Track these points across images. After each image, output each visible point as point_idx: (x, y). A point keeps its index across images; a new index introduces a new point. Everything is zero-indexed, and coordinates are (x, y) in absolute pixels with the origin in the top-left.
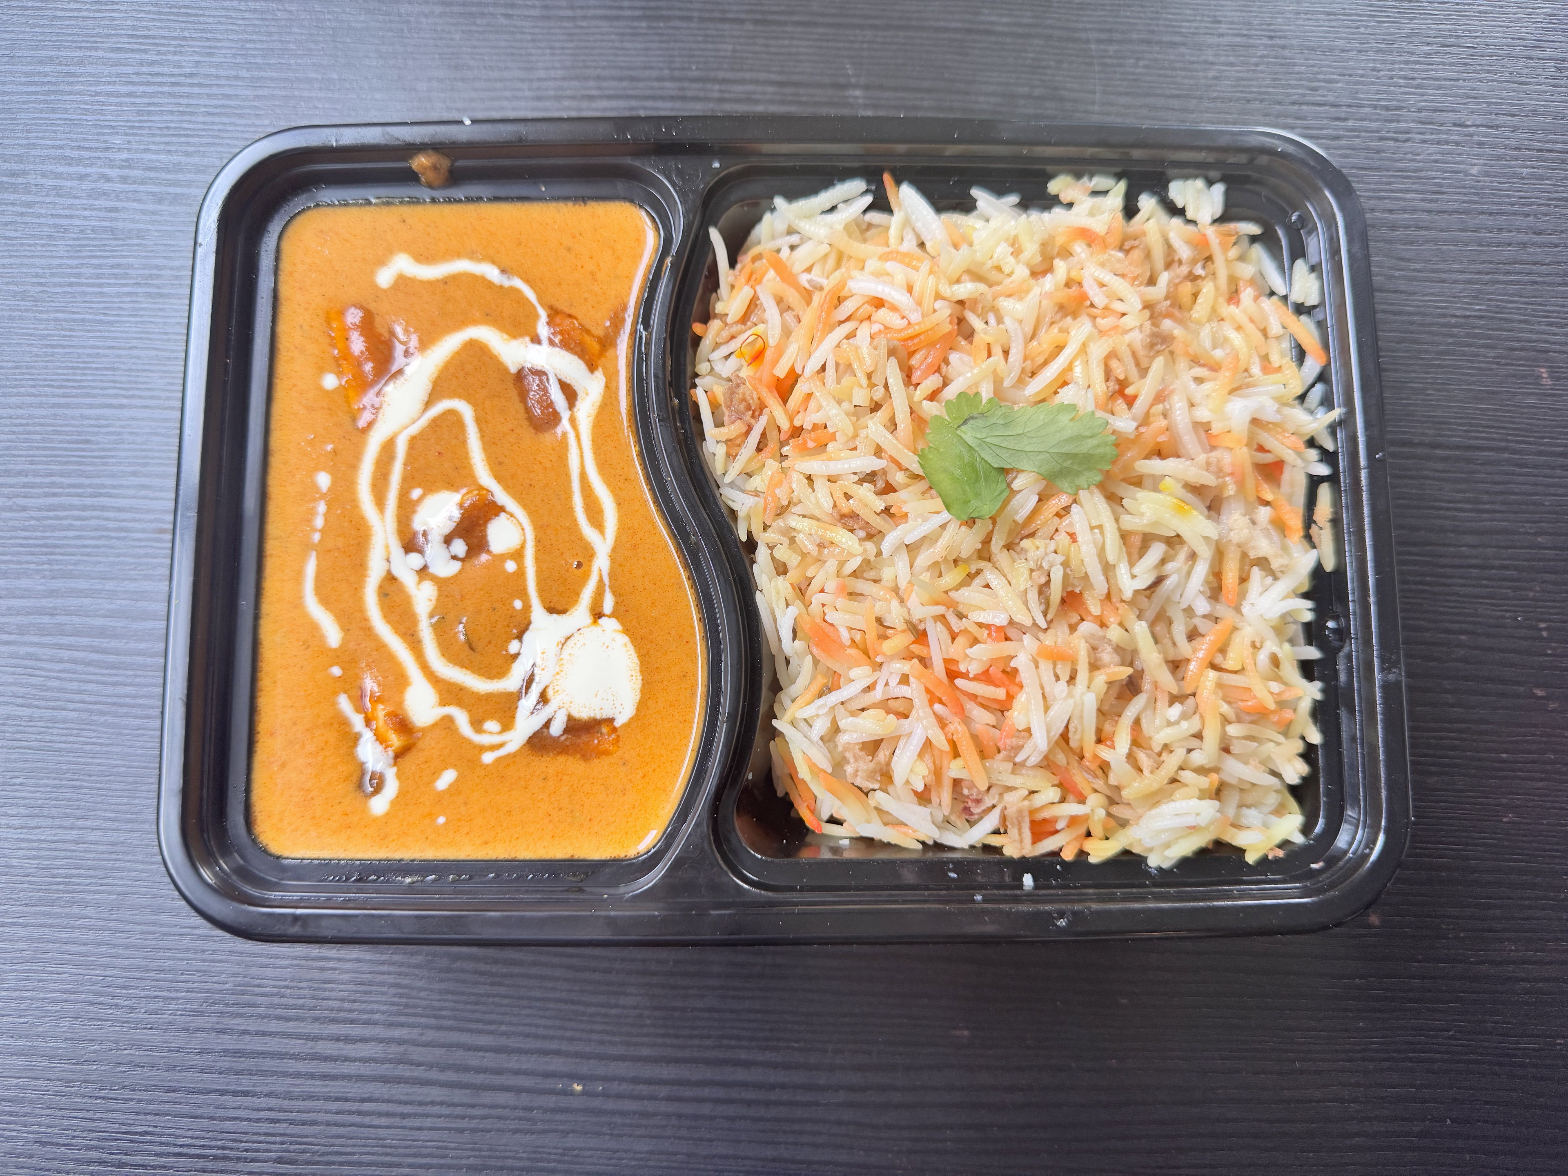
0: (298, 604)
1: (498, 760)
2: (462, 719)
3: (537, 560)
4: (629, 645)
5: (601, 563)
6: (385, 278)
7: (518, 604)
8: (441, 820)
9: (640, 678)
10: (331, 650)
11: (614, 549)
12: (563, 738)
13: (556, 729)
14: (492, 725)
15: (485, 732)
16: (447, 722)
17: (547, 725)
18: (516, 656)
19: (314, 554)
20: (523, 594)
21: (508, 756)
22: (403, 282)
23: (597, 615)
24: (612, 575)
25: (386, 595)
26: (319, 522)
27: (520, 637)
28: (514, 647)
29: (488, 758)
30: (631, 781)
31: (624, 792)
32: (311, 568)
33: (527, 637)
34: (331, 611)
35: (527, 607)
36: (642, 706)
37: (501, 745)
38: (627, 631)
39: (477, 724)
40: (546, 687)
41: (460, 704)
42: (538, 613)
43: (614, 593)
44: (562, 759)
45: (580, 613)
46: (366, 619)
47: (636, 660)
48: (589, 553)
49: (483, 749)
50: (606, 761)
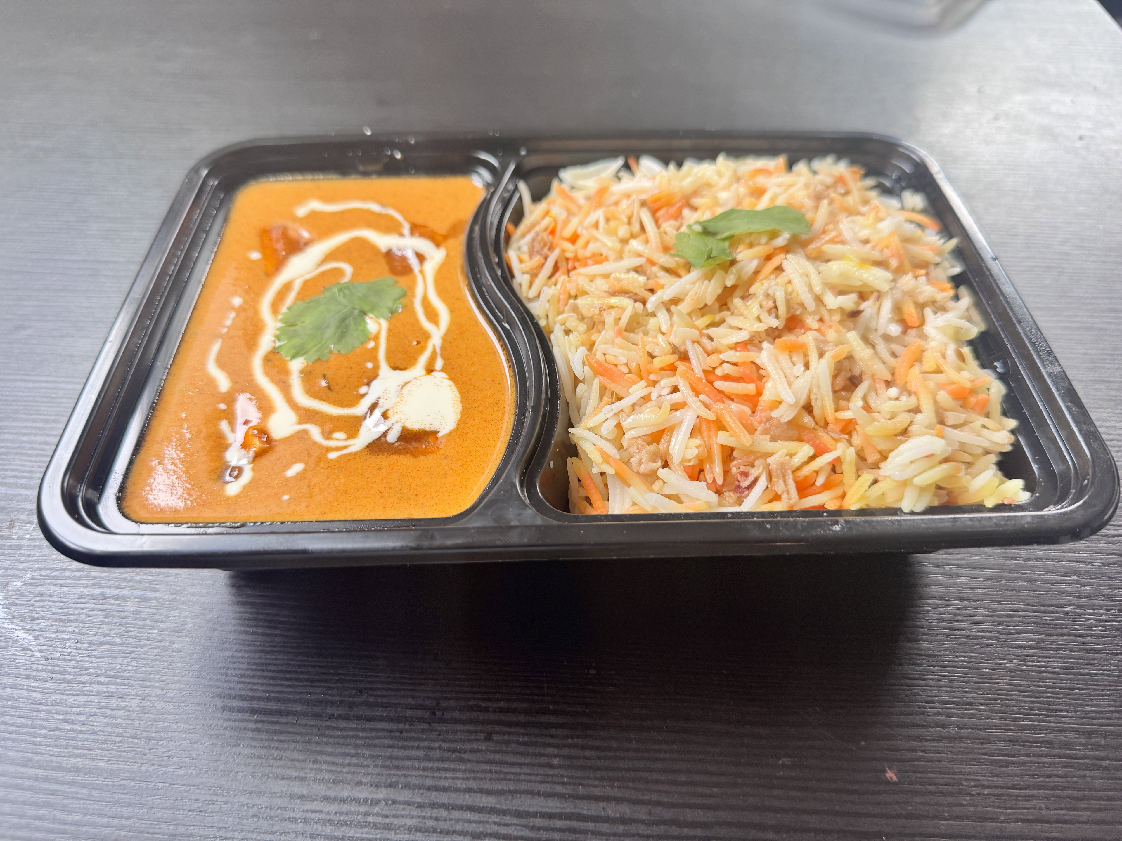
0: (202, 367)
1: (341, 457)
2: (315, 432)
3: (388, 340)
4: (453, 386)
5: (436, 340)
6: (301, 212)
7: (370, 365)
8: (286, 497)
9: (460, 405)
10: (220, 393)
11: (446, 335)
12: (396, 444)
13: (392, 438)
14: (340, 435)
15: (332, 439)
16: (303, 435)
17: (385, 434)
18: (363, 396)
19: (220, 340)
20: (374, 359)
21: (350, 454)
22: (313, 215)
23: (430, 370)
24: (443, 348)
25: (269, 360)
26: (228, 323)
27: (368, 384)
28: (363, 390)
29: (333, 455)
30: (451, 468)
31: (445, 476)
32: (216, 348)
33: (374, 384)
34: (226, 371)
35: (376, 367)
36: (461, 423)
37: (345, 447)
38: (451, 379)
39: (328, 435)
40: (387, 410)
41: (315, 423)
42: (385, 369)
43: (444, 358)
44: (395, 457)
45: (418, 369)
46: (251, 375)
47: (458, 395)
48: (427, 336)
49: (329, 449)
50: (430, 457)
